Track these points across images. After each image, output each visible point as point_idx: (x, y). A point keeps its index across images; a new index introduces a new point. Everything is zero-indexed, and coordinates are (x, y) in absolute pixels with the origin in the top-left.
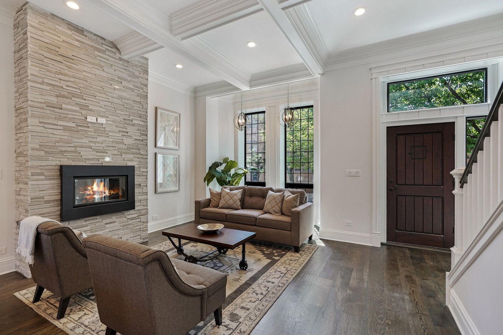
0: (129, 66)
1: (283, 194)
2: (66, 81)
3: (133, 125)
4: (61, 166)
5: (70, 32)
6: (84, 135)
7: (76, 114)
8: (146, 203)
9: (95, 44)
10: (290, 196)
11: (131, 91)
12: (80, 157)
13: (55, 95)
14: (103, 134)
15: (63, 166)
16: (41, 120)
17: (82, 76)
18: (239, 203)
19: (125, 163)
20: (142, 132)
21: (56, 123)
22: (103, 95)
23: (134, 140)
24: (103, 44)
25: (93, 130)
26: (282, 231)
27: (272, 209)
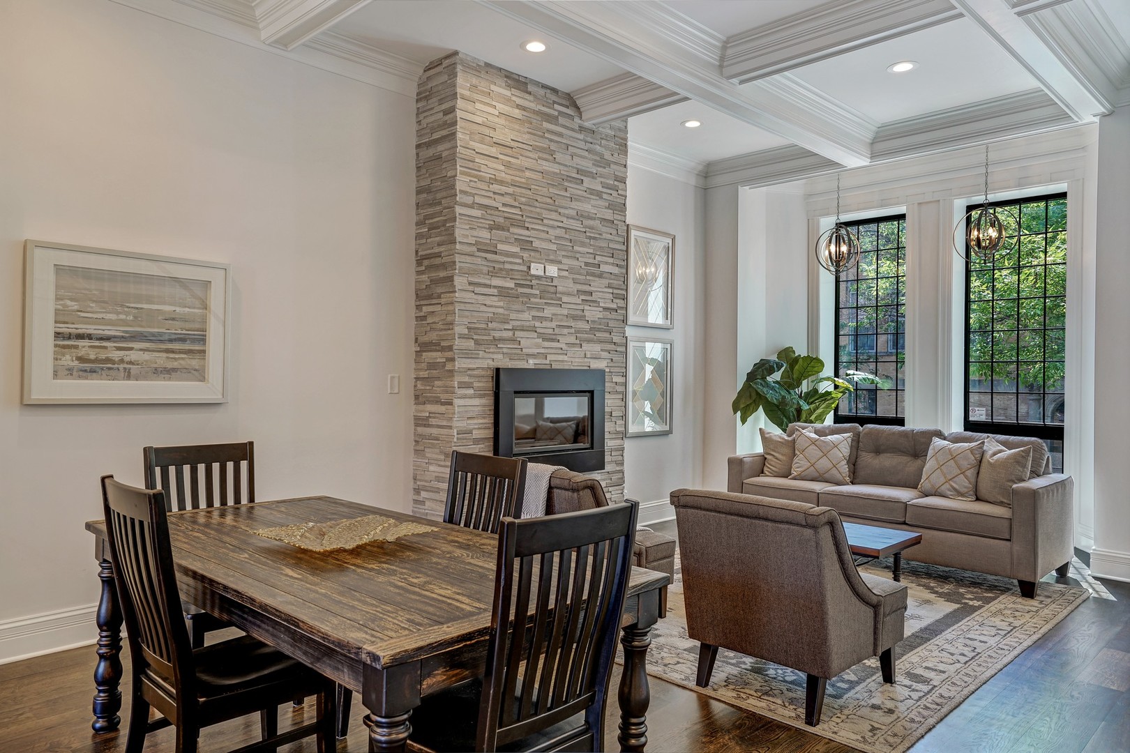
0: (595, 141)
1: (981, 448)
2: (502, 195)
3: (600, 276)
4: (498, 370)
5: (508, 93)
6: (526, 303)
7: (515, 261)
8: (620, 458)
9: (543, 106)
10: (1001, 451)
11: (598, 198)
12: (519, 351)
13: (488, 226)
14: (553, 300)
15: (501, 371)
16: (471, 279)
17: (523, 180)
18: (844, 468)
19: (587, 362)
20: (615, 291)
21: (488, 282)
22: (554, 216)
23: (601, 309)
24: (554, 102)
25: (538, 292)
26: (983, 539)
27: (947, 486)
